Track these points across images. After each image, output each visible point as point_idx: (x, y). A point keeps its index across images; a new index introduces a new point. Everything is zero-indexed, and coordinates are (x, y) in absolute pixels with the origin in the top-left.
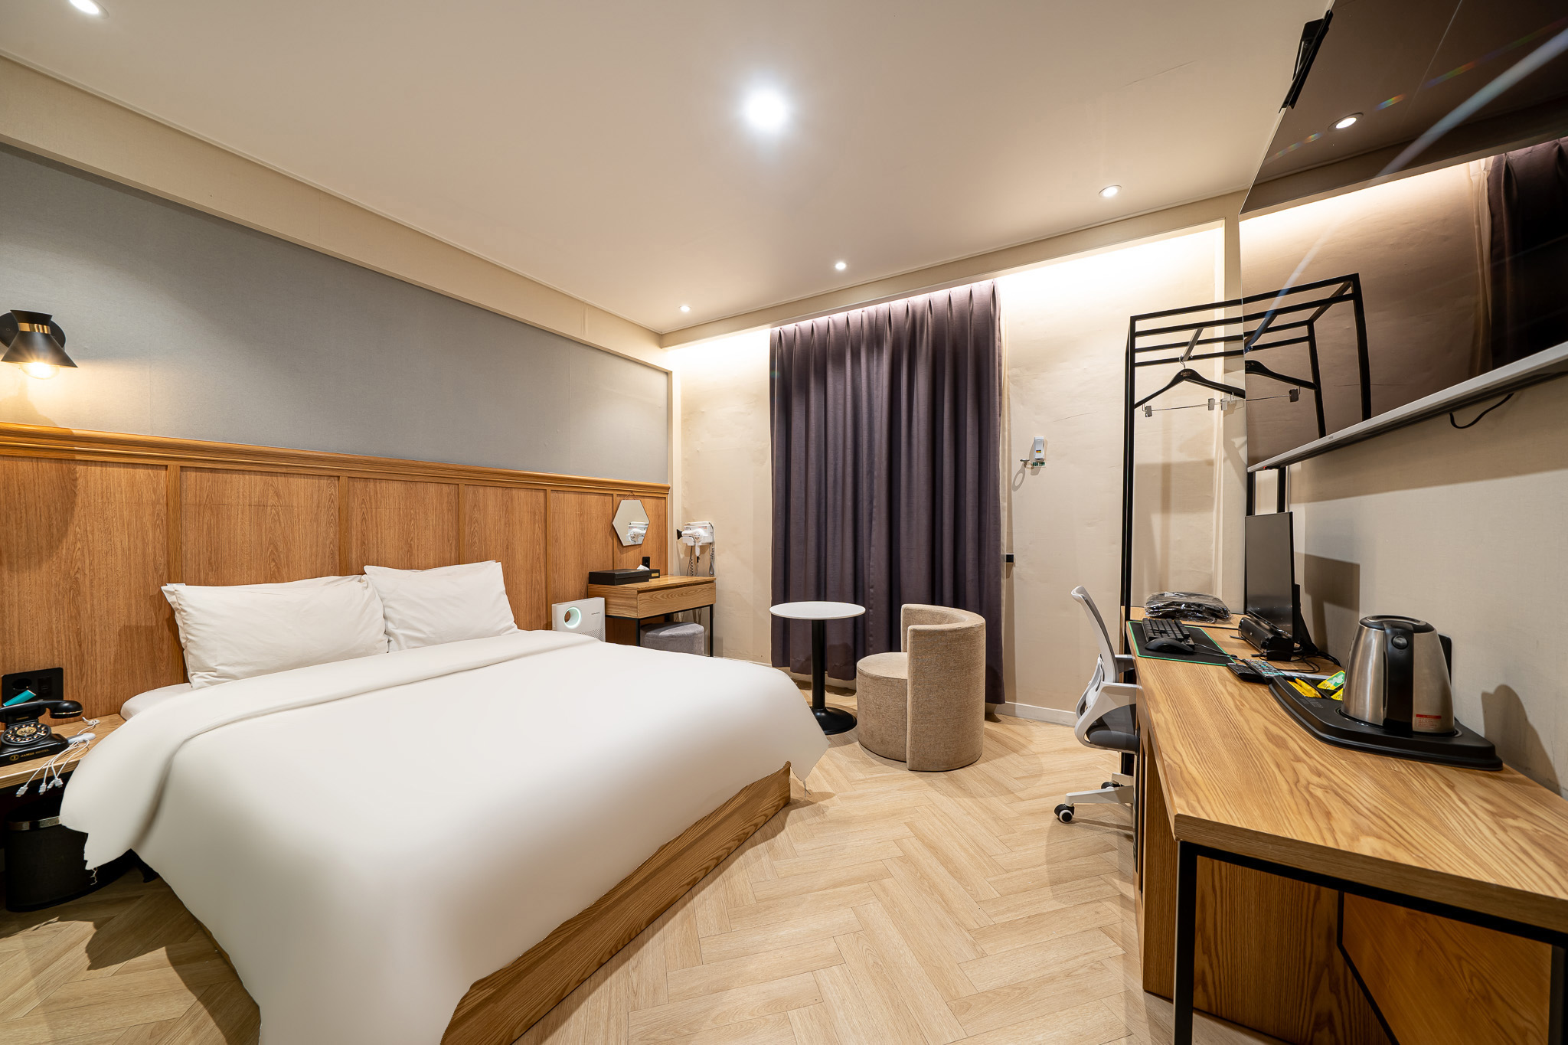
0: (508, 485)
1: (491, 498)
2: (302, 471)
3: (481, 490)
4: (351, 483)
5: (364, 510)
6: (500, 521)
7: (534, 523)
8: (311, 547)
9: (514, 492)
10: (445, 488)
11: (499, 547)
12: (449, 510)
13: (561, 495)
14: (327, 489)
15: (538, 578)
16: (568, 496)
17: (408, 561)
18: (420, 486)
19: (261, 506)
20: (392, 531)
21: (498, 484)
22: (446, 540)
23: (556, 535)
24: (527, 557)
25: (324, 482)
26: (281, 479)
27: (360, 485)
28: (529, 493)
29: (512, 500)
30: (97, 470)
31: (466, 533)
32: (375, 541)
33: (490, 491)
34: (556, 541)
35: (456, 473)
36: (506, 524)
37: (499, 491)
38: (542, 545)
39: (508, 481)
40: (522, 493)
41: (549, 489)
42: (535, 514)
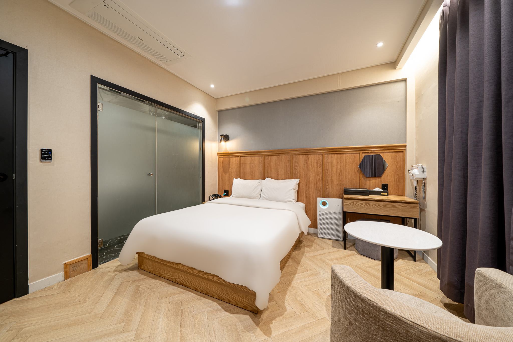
0: (307, 154)
1: (301, 159)
2: (257, 155)
3: (298, 156)
4: (265, 157)
5: (268, 164)
6: (304, 166)
7: (318, 167)
8: (258, 172)
9: (310, 156)
10: (287, 156)
11: (304, 175)
12: (288, 163)
13: (330, 155)
14: (261, 159)
15: (319, 187)
16: (333, 155)
17: (277, 178)
18: (281, 156)
19: (250, 163)
20: (274, 169)
21: (303, 154)
22: (287, 172)
23: (327, 171)
24: (314, 179)
25: (261, 157)
26: (254, 157)
27: (267, 157)
28: (316, 156)
29: (309, 158)
30: (232, 158)
31: (293, 170)
32: (270, 172)
33: (301, 156)
34: (327, 173)
35: (290, 152)
36: (306, 167)
37: (304, 156)
38: (321, 175)
39: (307, 152)
40: (313, 156)
41: (324, 154)
42: (318, 163)
